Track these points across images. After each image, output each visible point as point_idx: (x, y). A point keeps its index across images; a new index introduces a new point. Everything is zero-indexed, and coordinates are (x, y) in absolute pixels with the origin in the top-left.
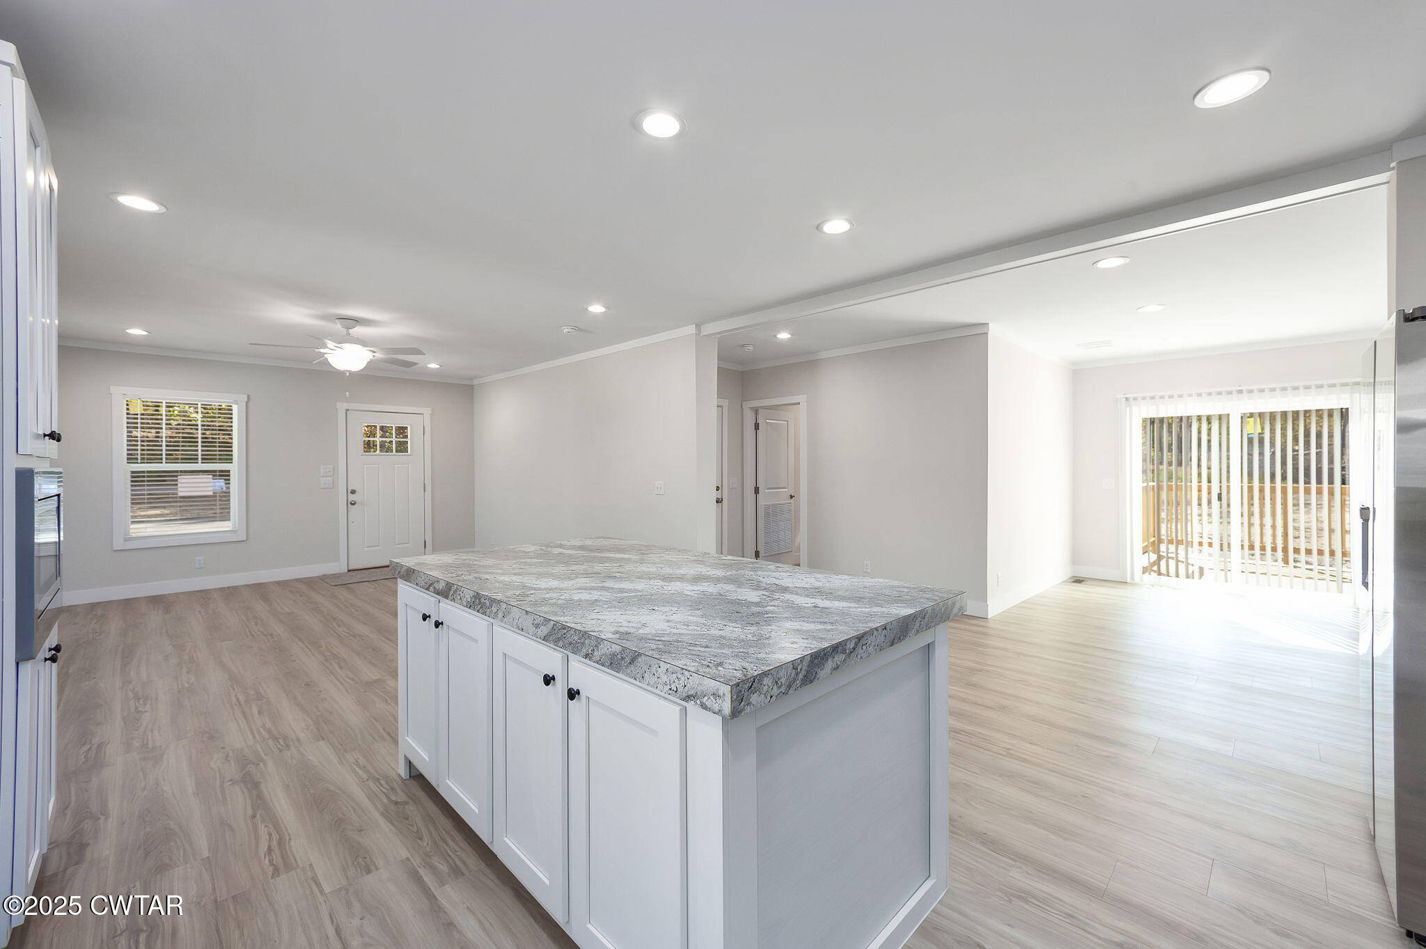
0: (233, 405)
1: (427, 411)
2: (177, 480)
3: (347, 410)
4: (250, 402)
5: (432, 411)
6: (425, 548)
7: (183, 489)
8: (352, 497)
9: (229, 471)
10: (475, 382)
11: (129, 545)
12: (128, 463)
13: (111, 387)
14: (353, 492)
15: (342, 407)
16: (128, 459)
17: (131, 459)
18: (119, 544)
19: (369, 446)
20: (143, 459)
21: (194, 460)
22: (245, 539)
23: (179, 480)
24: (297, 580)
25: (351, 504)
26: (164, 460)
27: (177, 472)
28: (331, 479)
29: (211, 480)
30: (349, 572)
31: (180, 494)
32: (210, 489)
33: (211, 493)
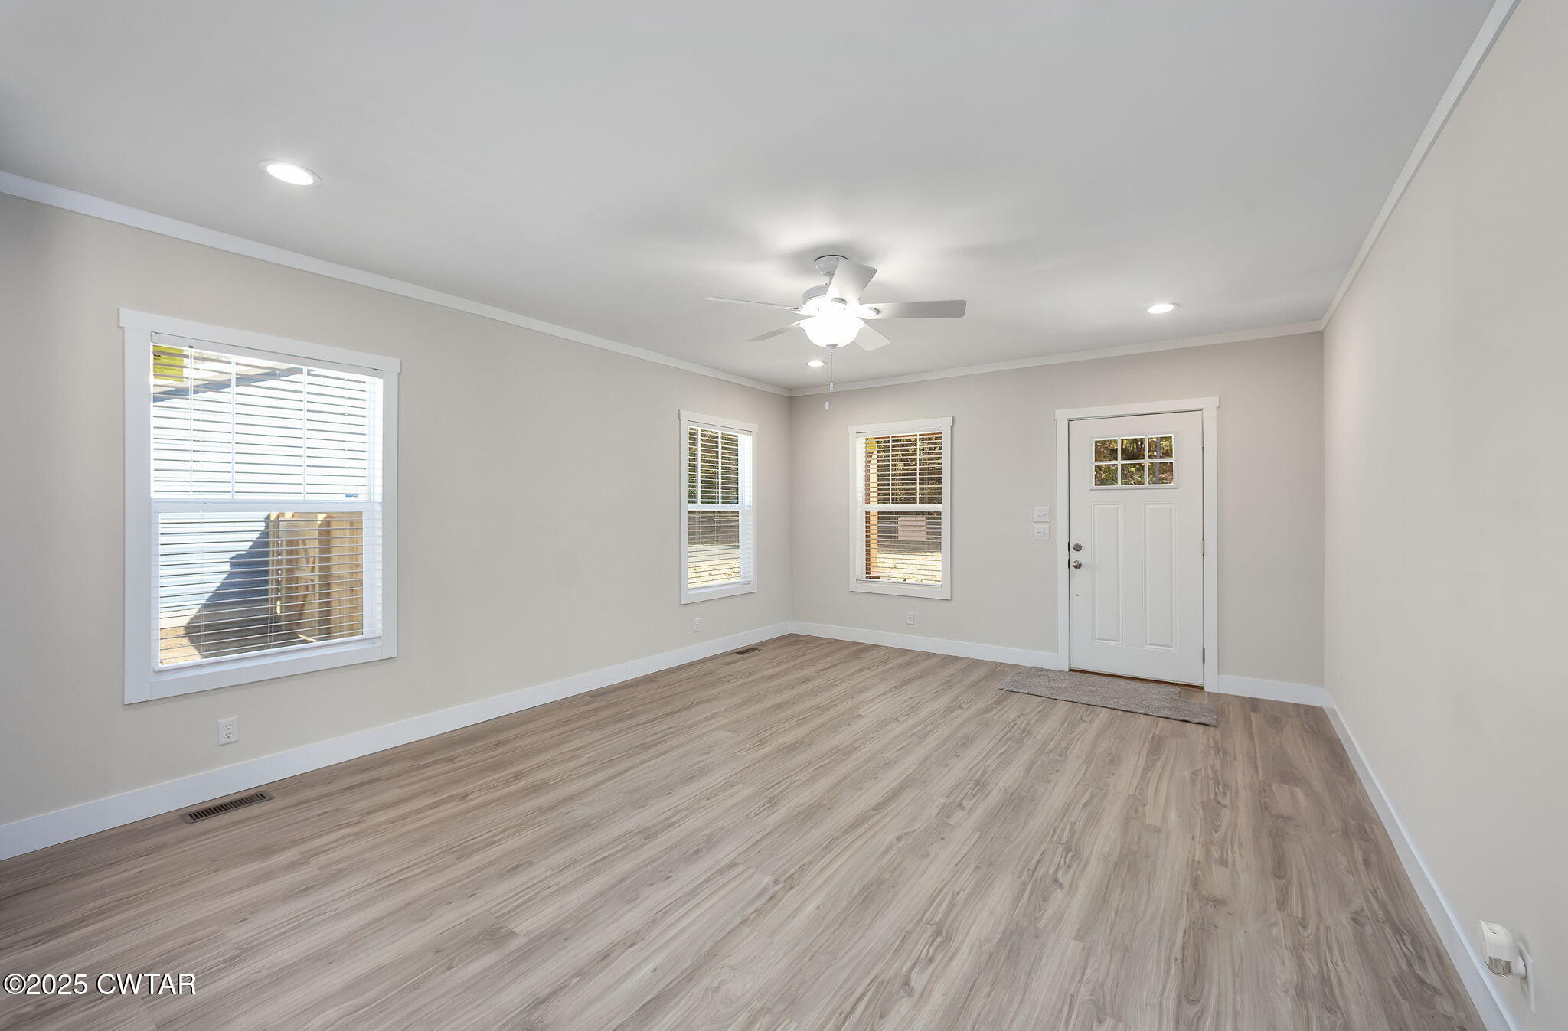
0: (942, 432)
1: (1209, 401)
3: (1070, 420)
4: (956, 426)
5: (1218, 397)
6: (1204, 661)
7: (902, 533)
8: (1076, 556)
9: (940, 514)
12: (865, 504)
13: (849, 427)
14: (1078, 548)
15: (1061, 416)
16: (866, 499)
18: (852, 585)
19: (1105, 477)
23: (899, 523)
25: (1076, 567)
26: (891, 501)
27: (899, 513)
29: (924, 524)
30: (1071, 672)
31: (900, 539)
32: (924, 534)
33: (924, 539)
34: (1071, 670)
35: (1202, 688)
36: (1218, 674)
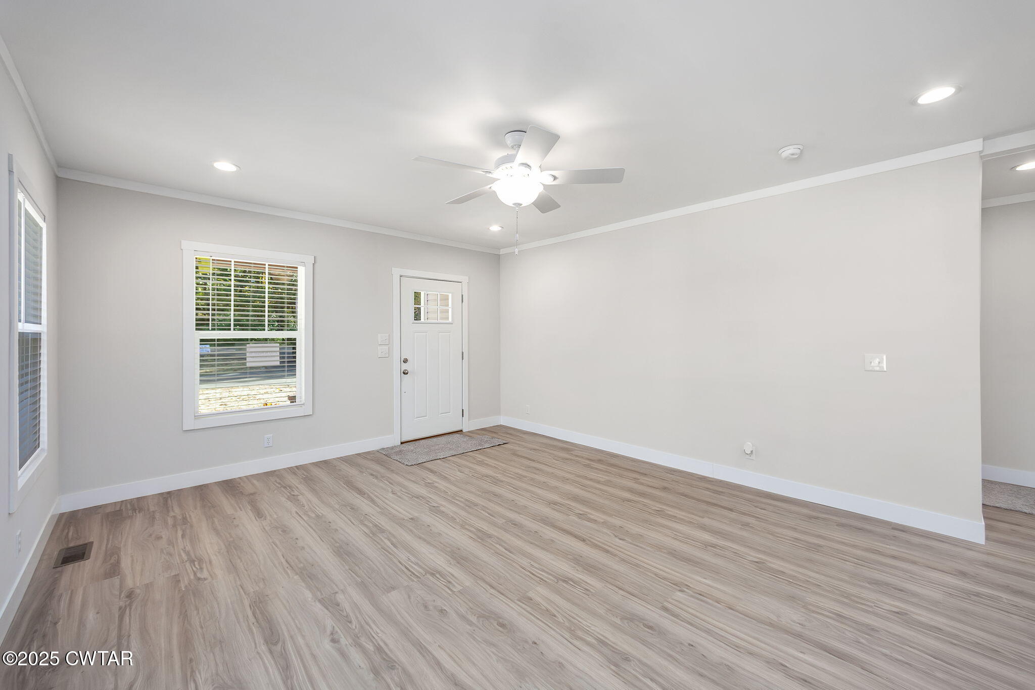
0: (299, 267)
1: (464, 279)
2: (245, 349)
3: (401, 276)
4: (316, 265)
5: (469, 278)
6: (463, 416)
7: (252, 359)
8: (405, 367)
9: (295, 339)
10: (502, 252)
11: (200, 425)
12: (197, 329)
13: (183, 242)
14: (405, 361)
15: (396, 272)
16: (197, 325)
17: (201, 324)
18: (188, 424)
20: (213, 325)
21: (259, 326)
22: (312, 414)
23: (248, 349)
24: (359, 455)
25: (404, 373)
26: (232, 327)
27: (247, 340)
28: (387, 347)
29: (278, 349)
30: (403, 445)
31: (248, 365)
32: (278, 358)
33: (278, 364)
34: (402, 443)
35: (462, 431)
36: (469, 420)
